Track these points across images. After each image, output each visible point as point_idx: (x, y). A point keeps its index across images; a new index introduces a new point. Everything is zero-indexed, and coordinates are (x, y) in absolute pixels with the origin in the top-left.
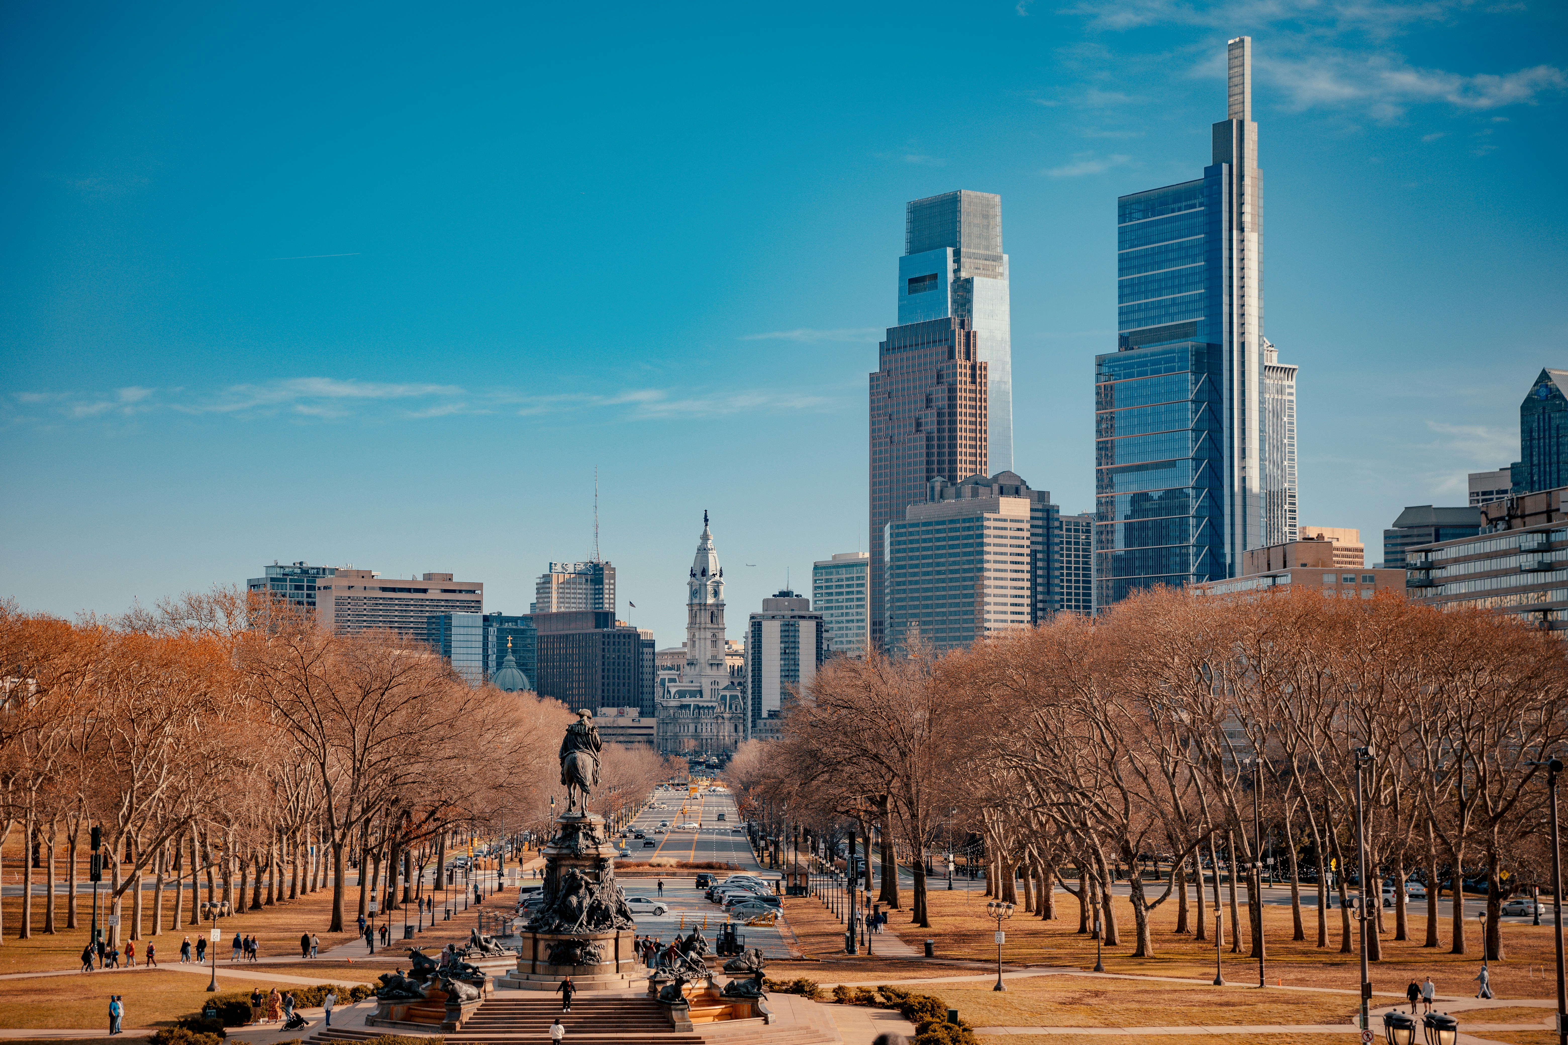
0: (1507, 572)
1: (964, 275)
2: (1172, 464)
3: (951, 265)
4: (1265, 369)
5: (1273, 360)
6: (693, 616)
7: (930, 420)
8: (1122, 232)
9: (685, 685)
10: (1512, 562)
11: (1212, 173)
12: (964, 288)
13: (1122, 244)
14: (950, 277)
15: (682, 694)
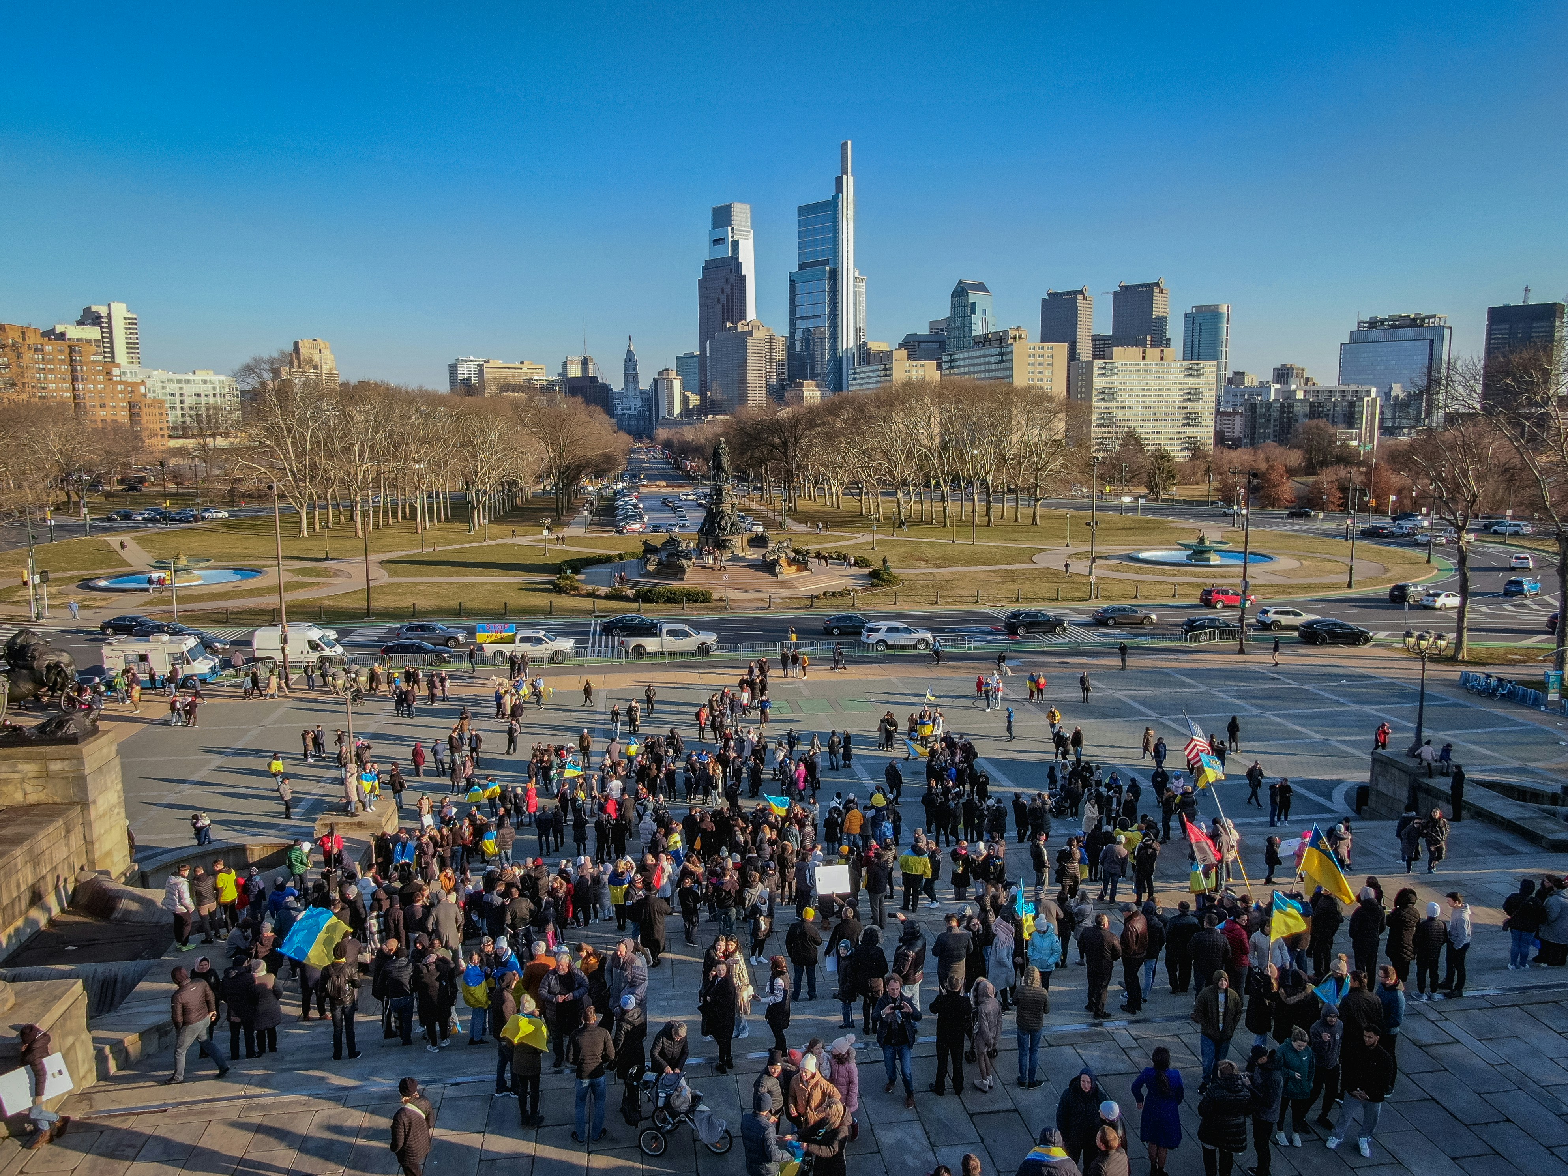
0: (984, 364)
1: (736, 238)
2: (819, 316)
3: (730, 235)
4: (855, 278)
5: (857, 275)
6: (626, 378)
7: (723, 299)
8: (799, 221)
9: (624, 406)
10: (987, 360)
11: (836, 197)
12: (735, 244)
13: (799, 226)
14: (730, 239)
15: (622, 409)
